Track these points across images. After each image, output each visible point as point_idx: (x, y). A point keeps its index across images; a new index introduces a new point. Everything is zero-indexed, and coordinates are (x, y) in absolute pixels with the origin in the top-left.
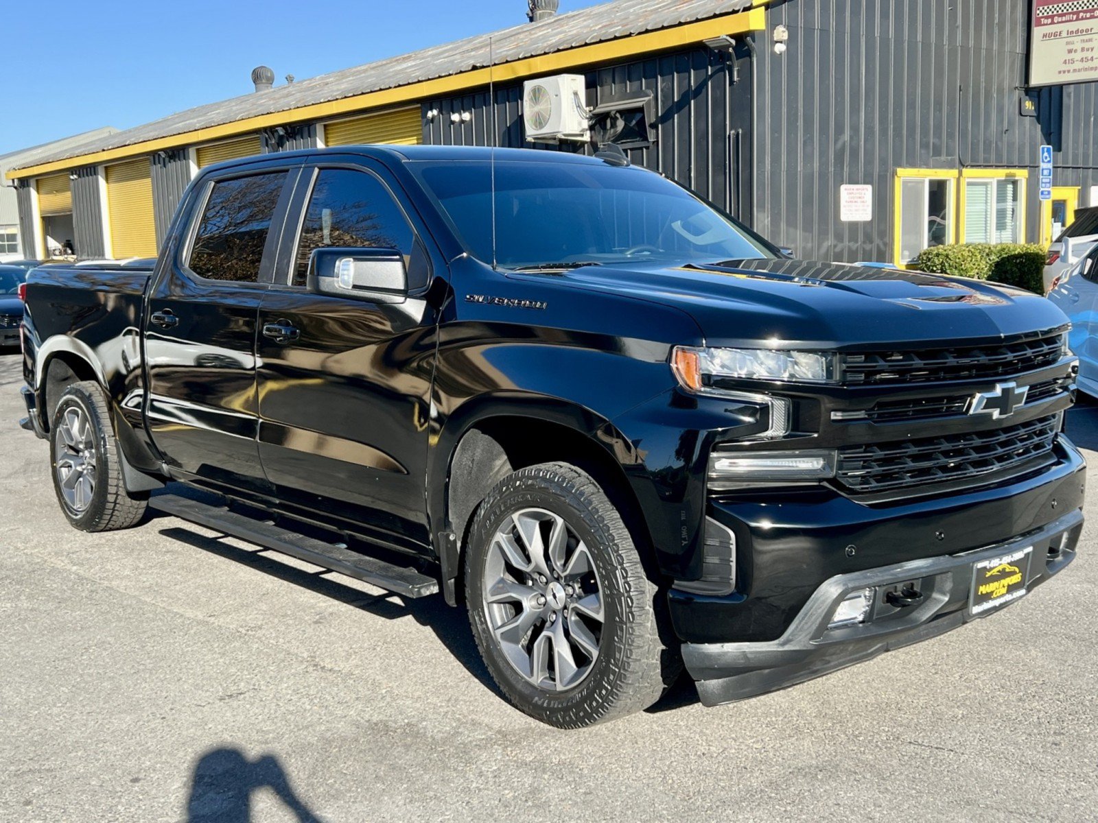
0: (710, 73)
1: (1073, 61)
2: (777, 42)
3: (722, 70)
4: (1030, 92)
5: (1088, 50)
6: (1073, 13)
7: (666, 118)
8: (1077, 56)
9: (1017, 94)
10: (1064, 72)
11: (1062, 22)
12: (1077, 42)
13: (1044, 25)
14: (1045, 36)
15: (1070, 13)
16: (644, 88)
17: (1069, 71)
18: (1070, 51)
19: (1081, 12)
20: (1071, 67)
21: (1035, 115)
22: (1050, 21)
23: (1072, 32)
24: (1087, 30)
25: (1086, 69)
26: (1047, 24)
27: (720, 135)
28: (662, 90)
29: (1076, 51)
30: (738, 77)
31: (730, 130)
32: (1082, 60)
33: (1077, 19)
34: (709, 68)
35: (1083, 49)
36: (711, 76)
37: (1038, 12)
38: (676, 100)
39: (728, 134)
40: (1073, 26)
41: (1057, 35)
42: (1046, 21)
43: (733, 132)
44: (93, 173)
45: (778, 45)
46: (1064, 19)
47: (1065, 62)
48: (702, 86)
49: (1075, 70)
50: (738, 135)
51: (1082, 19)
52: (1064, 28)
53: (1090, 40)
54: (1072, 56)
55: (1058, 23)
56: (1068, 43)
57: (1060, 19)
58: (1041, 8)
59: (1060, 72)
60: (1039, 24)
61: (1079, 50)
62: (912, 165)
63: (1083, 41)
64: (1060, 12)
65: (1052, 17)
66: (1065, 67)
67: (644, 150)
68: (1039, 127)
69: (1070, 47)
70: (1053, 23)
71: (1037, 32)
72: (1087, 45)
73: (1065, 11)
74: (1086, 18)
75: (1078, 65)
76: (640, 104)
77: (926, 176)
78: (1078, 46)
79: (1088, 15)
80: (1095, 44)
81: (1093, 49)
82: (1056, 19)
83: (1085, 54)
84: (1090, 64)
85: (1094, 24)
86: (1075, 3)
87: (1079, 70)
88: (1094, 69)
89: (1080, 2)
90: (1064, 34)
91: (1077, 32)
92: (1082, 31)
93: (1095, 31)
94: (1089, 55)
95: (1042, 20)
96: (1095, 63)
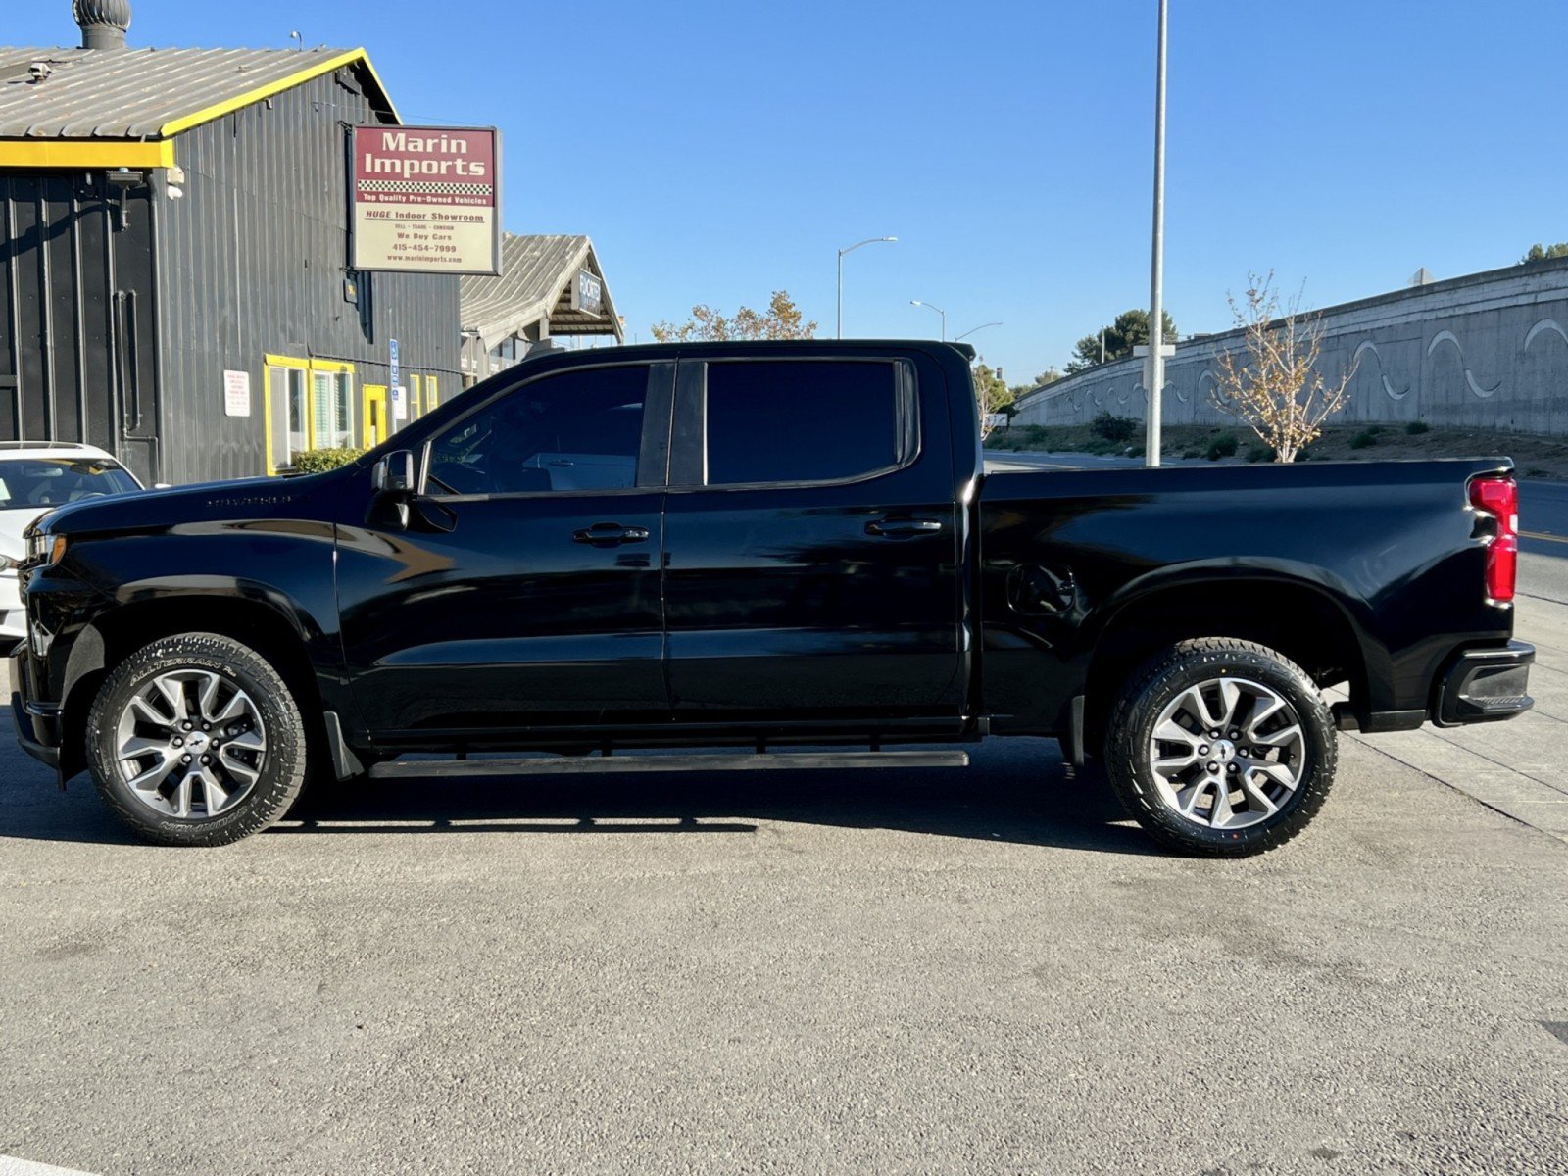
0: (76, 210)
1: (404, 247)
2: (170, 184)
3: (102, 209)
4: (352, 272)
5: (421, 237)
6: (403, 194)
8: (411, 242)
9: (343, 275)
10: (395, 258)
11: (389, 202)
12: (409, 228)
13: (368, 201)
14: (369, 213)
15: (398, 194)
17: (400, 258)
18: (400, 236)
19: (410, 194)
21: (355, 301)
22: (374, 198)
23: (402, 215)
24: (419, 216)
25: (420, 259)
26: (371, 201)
29: (407, 236)
30: (128, 222)
31: (118, 286)
32: (415, 247)
33: (407, 201)
34: (77, 202)
35: (415, 236)
36: (82, 213)
37: (359, 185)
38: (12, 237)
39: (112, 294)
40: (404, 208)
41: (384, 215)
42: (369, 198)
43: (121, 293)
45: (171, 188)
46: (391, 198)
47: (395, 247)
48: (62, 227)
49: (407, 258)
50: (130, 297)
51: (413, 202)
52: (393, 208)
53: (424, 227)
54: (403, 241)
55: (385, 202)
56: (397, 226)
57: (387, 198)
58: (363, 182)
59: (389, 258)
60: (362, 199)
61: (411, 236)
62: (277, 352)
63: (415, 227)
64: (386, 190)
65: (377, 194)
66: (398, 253)
68: (358, 315)
69: (401, 231)
70: (378, 201)
71: (360, 209)
72: (420, 232)
73: (392, 190)
74: (417, 202)
75: (411, 252)
77: (286, 365)
78: (410, 231)
79: (420, 199)
80: (430, 232)
81: (426, 238)
82: (382, 197)
83: (418, 242)
84: (424, 253)
85: (427, 210)
86: (404, 183)
87: (412, 259)
88: (432, 259)
89: (410, 184)
90: (393, 215)
91: (408, 215)
92: (413, 216)
93: (429, 217)
94: (423, 243)
95: (365, 195)
96: (431, 253)
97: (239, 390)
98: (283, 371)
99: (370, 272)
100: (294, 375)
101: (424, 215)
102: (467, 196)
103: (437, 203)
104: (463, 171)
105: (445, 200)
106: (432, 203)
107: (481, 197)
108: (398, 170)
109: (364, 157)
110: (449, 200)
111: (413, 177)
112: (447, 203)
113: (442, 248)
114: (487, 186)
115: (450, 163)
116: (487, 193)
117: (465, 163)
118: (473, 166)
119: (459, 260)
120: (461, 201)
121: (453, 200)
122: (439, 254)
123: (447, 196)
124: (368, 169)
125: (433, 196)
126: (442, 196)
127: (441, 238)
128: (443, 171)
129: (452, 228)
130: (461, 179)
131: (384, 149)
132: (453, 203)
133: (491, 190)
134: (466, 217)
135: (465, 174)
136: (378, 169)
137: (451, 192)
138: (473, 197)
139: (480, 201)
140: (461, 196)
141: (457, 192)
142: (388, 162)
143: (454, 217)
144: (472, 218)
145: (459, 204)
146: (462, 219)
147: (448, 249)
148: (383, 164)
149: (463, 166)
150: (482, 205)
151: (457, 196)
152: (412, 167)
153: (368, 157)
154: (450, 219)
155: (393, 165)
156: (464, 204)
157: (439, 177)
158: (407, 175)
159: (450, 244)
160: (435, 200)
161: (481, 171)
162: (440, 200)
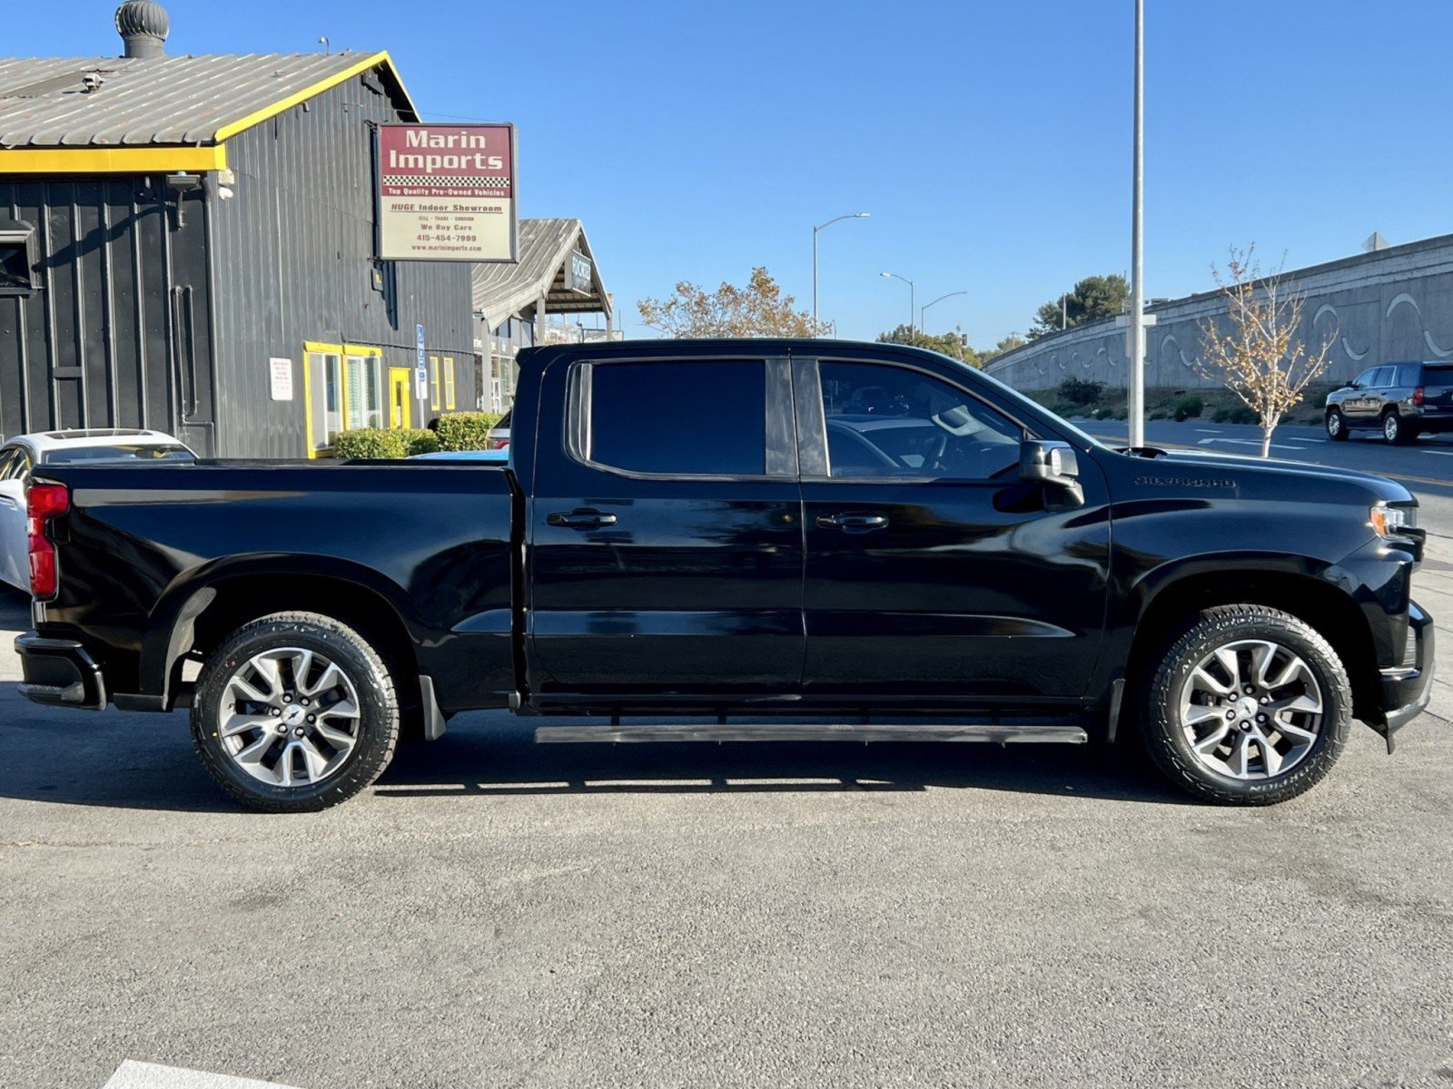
0: (136, 212)
1: (428, 238)
2: (222, 185)
3: (160, 211)
4: (379, 262)
5: (443, 228)
6: (426, 188)
8: (433, 233)
9: (371, 264)
10: (419, 248)
11: (413, 195)
12: (432, 219)
13: (393, 195)
14: (394, 207)
15: (421, 187)
16: (17, 219)
17: (424, 248)
18: (424, 227)
19: (433, 187)
21: (381, 289)
22: (399, 192)
23: (425, 207)
24: (441, 208)
25: (443, 248)
26: (396, 195)
27: (158, 289)
28: (52, 224)
29: (430, 228)
30: (183, 222)
32: (438, 238)
33: (430, 195)
34: (136, 205)
35: (438, 227)
36: (141, 215)
37: (385, 180)
38: (77, 239)
39: (170, 289)
40: (427, 201)
41: (409, 208)
42: (394, 192)
43: (178, 288)
45: (222, 189)
46: (415, 192)
47: (419, 237)
48: (123, 228)
49: (430, 248)
50: (186, 291)
51: (435, 195)
52: (416, 201)
53: (446, 219)
54: (426, 232)
55: (409, 195)
56: (421, 218)
57: (410, 192)
58: (388, 177)
59: (414, 248)
60: (387, 193)
61: (434, 227)
62: (315, 339)
64: (410, 184)
65: (402, 188)
66: (422, 243)
67: (21, 299)
68: (384, 302)
69: (424, 222)
70: (402, 194)
71: (386, 202)
72: (442, 223)
73: (416, 184)
74: (439, 195)
75: (434, 243)
76: (21, 239)
77: (323, 351)
78: (432, 222)
79: (442, 192)
80: (451, 223)
81: (448, 228)
82: (406, 191)
83: (441, 232)
84: (446, 243)
85: (449, 202)
86: (427, 178)
87: (436, 248)
88: (453, 249)
89: (432, 178)
90: (417, 208)
91: (431, 207)
92: (436, 208)
93: (451, 208)
94: (446, 233)
95: (390, 189)
96: (453, 243)
97: (283, 376)
98: (321, 357)
99: (394, 262)
100: (330, 360)
101: (446, 208)
102: (486, 189)
103: (458, 196)
104: (482, 165)
105: (465, 192)
106: (453, 196)
107: (500, 190)
108: (421, 165)
109: (389, 155)
110: (470, 192)
111: (435, 171)
112: (467, 196)
113: (463, 238)
114: (505, 179)
115: (470, 158)
116: (505, 186)
117: (484, 157)
118: (491, 160)
119: (479, 249)
120: (481, 193)
121: (473, 192)
122: (460, 243)
123: (467, 189)
124: (393, 164)
125: (454, 189)
126: (463, 189)
127: (462, 228)
128: (464, 166)
129: (472, 219)
130: (480, 173)
131: (408, 145)
132: (473, 195)
133: (508, 182)
134: (485, 209)
135: (484, 168)
136: (402, 165)
137: (471, 185)
138: (492, 189)
139: (498, 193)
140: (481, 189)
141: (477, 185)
142: (411, 158)
143: (474, 209)
144: (491, 209)
145: (479, 196)
146: (482, 210)
147: (469, 238)
148: (407, 160)
149: (482, 160)
150: (500, 197)
151: (477, 188)
152: (434, 161)
153: (393, 154)
154: (470, 210)
155: (416, 160)
156: (483, 196)
157: (459, 171)
158: (429, 170)
159: (471, 233)
160: (456, 193)
161: (499, 165)
162: (461, 192)
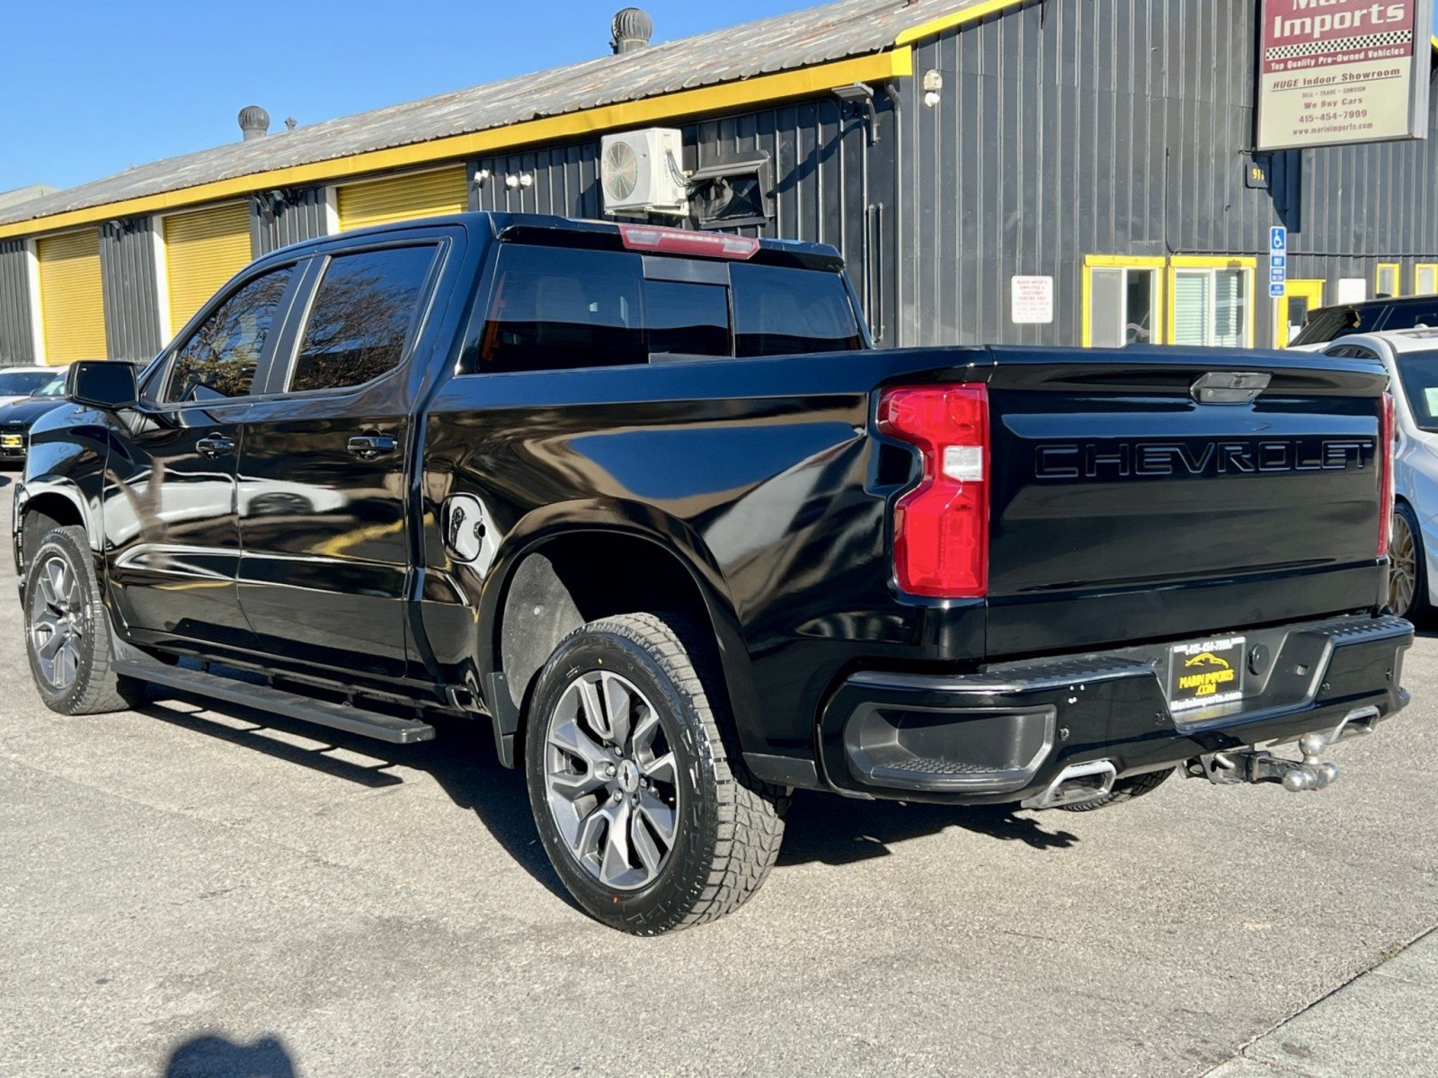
0: (842, 130)
1: (1311, 119)
2: (928, 91)
3: (858, 126)
4: (1259, 157)
5: (1329, 104)
6: (1311, 57)
7: (786, 185)
8: (1317, 112)
9: (1246, 158)
10: (1301, 132)
11: (1297, 68)
12: (1317, 95)
13: (1275, 71)
14: (1276, 85)
15: (1307, 57)
16: (758, 148)
17: (1306, 131)
18: (1308, 106)
19: (1320, 55)
20: (1310, 126)
21: (1266, 186)
22: (1282, 66)
23: (1310, 81)
24: (1328, 79)
25: (1328, 129)
26: (1278, 71)
28: (781, 151)
29: (1315, 106)
30: (878, 135)
31: (868, 205)
32: (1323, 117)
33: (1316, 65)
34: (842, 122)
35: (1323, 104)
36: (846, 132)
37: (1268, 54)
38: (799, 163)
39: (865, 209)
40: (1312, 73)
41: (1291, 85)
42: (1277, 67)
43: (871, 207)
44: (19, 247)
45: (929, 95)
46: (1300, 64)
47: (1302, 120)
48: (832, 148)
49: (1314, 131)
50: (878, 211)
51: (1322, 64)
52: (1301, 75)
53: (1333, 92)
54: (1311, 111)
55: (1293, 69)
56: (1305, 95)
57: (1295, 65)
58: (1271, 50)
59: (1295, 132)
60: (1269, 70)
61: (1319, 104)
62: (1104, 250)
63: (1324, 93)
64: (1295, 55)
65: (1285, 61)
66: (1304, 126)
67: (759, 228)
68: (1271, 200)
69: (1308, 100)
70: (1286, 69)
71: (1267, 80)
72: (1329, 99)
73: (1301, 54)
74: (1327, 64)
75: (1318, 124)
76: (753, 169)
77: (1122, 265)
78: (1317, 99)
79: (1330, 60)
80: (1339, 97)
81: (1335, 104)
82: (1290, 64)
83: (1326, 110)
84: (1333, 123)
85: (1337, 71)
86: (1314, 44)
87: (1319, 130)
88: (1340, 128)
89: (1320, 43)
90: (1300, 84)
91: (1316, 81)
92: (1322, 80)
93: (1339, 80)
94: (1331, 110)
95: (1273, 64)
96: (1340, 122)
97: (1036, 296)
98: (1117, 272)
101: (1334, 78)
102: (1382, 48)
103: (1349, 61)
104: (1379, 18)
105: (1357, 57)
106: (1343, 62)
107: (1398, 47)
108: (1308, 30)
109: (1274, 22)
110: (1362, 55)
111: (1324, 35)
112: (1359, 60)
113: (1352, 114)
114: (1406, 32)
115: (1365, 11)
116: (1406, 40)
117: (1382, 8)
118: (1391, 11)
119: (1370, 126)
120: (1375, 55)
121: (1366, 55)
122: (1348, 121)
123: (1359, 52)
124: (1277, 34)
125: (1344, 53)
126: (1354, 52)
127: (1351, 102)
128: (1357, 23)
129: (1364, 89)
130: (1376, 28)
131: (1295, 8)
132: (1366, 59)
133: (1410, 36)
134: (1380, 74)
135: (1382, 21)
136: (1287, 33)
137: (1365, 46)
138: (1389, 48)
139: (1396, 52)
140: (1376, 49)
141: (1371, 45)
142: (1297, 22)
143: (1366, 75)
144: (1387, 73)
145: (1373, 59)
146: (1376, 76)
147: (1358, 114)
148: (1292, 26)
149: (1380, 12)
150: (1399, 56)
151: (1371, 49)
152: (1323, 23)
153: (1278, 20)
154: (1362, 78)
155: (1303, 25)
156: (1378, 58)
157: (1352, 31)
158: (1317, 35)
159: (1360, 107)
160: (1346, 58)
161: (1400, 15)
162: (1352, 57)
